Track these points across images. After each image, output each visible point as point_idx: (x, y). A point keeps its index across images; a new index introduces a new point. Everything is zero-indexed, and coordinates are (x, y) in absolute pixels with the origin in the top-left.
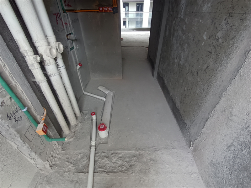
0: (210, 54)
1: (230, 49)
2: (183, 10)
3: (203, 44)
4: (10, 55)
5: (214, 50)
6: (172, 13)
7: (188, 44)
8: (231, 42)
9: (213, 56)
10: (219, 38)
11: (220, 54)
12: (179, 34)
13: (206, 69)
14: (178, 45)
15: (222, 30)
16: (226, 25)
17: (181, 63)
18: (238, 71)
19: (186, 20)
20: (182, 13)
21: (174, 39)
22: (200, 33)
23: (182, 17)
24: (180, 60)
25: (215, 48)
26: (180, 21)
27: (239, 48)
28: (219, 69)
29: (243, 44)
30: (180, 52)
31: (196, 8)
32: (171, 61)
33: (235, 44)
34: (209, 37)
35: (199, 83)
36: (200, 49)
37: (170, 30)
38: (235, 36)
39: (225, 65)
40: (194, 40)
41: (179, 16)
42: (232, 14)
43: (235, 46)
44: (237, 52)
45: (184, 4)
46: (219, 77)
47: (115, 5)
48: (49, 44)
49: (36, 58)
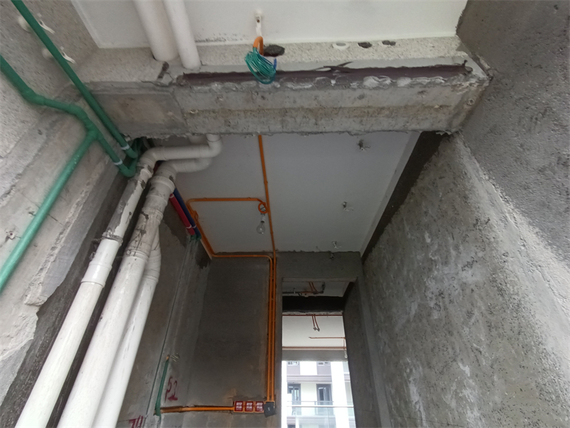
2: (423, 416)
20: (425, 424)
31: (450, 415)
45: (418, 402)
47: (270, 397)
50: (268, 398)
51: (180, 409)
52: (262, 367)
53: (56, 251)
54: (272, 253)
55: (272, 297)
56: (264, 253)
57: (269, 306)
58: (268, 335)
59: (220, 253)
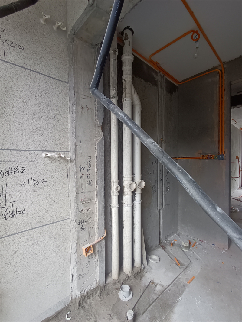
4: (103, 182)
48: (133, 180)
49: (118, 187)
50: (221, 153)
52: (216, 139)
53: (97, 108)
54: (220, 66)
55: (222, 97)
56: (215, 68)
57: (219, 104)
58: (219, 121)
59: (183, 81)
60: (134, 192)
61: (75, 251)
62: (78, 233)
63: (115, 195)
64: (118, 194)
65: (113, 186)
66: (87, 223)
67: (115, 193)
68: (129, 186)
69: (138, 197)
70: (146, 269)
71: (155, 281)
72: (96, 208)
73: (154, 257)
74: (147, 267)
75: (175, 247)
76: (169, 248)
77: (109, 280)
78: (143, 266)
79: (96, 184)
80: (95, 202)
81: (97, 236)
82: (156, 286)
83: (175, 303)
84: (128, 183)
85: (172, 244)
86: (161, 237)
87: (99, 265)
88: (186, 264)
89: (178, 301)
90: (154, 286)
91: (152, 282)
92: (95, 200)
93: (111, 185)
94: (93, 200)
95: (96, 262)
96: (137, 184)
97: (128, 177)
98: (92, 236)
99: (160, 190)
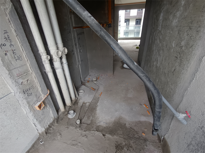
0: (176, 58)
1: (189, 55)
2: (161, 24)
3: (172, 51)
5: (179, 56)
6: (154, 26)
7: (163, 50)
8: (191, 49)
9: (178, 61)
10: (182, 46)
11: (183, 60)
12: (157, 42)
13: (174, 71)
14: (157, 50)
15: (184, 39)
16: (187, 36)
17: (158, 65)
18: (195, 74)
19: (162, 32)
20: (160, 27)
21: (154, 46)
22: (170, 42)
23: (160, 29)
24: (157, 63)
25: (180, 54)
26: (158, 32)
27: (196, 55)
28: (183, 71)
29: (199, 51)
30: (157, 56)
31: (168, 22)
32: (152, 63)
33: (193, 51)
34: (176, 45)
35: (169, 83)
36: (170, 55)
37: (152, 39)
38: (193, 45)
39: (187, 68)
40: (166, 47)
41: (158, 29)
42: (191, 27)
43: (193, 53)
44: (194, 58)
45: (161, 20)
46: (182, 79)
47: (110, 22)
48: (58, 48)
49: (47, 57)
50: (109, 22)
51: (82, 27)
52: (107, 12)
60: (61, 58)
61: (29, 111)
62: (27, 99)
63: (47, 63)
64: (49, 62)
65: (42, 56)
66: (31, 90)
67: (46, 62)
68: (56, 54)
69: (64, 60)
70: (78, 99)
71: (85, 102)
72: (34, 77)
73: (81, 91)
74: (79, 98)
75: (90, 82)
76: (87, 84)
77: (60, 113)
78: (76, 98)
79: (25, 58)
80: (32, 73)
81: (43, 95)
82: (86, 104)
83: (96, 107)
84: (55, 52)
85: (89, 81)
86: (82, 80)
87: (51, 110)
88: (97, 88)
89: (98, 105)
90: (85, 104)
91: (84, 103)
92: (31, 71)
93: (40, 56)
94: (29, 71)
95: (48, 109)
96: (62, 51)
97: (54, 47)
98: (39, 96)
99: (76, 52)
